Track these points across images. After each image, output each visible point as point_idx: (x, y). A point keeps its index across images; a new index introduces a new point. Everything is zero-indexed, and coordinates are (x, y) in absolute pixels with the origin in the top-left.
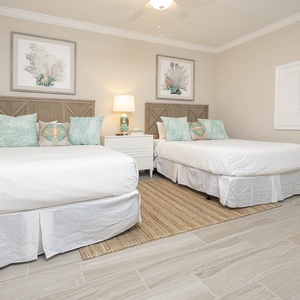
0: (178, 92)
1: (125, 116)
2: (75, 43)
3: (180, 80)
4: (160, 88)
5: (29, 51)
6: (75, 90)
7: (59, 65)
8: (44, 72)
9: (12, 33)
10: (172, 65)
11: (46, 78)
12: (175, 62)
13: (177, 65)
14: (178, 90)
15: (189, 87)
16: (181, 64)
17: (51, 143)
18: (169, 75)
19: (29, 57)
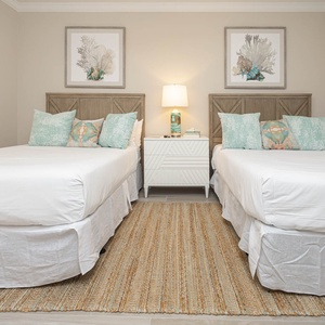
0: (258, 76)
1: (176, 112)
2: (124, 29)
3: (262, 58)
4: (231, 73)
5: (80, 45)
6: (124, 83)
7: (108, 56)
8: (94, 65)
9: (67, 28)
10: (248, 39)
11: (96, 72)
12: (253, 34)
13: (256, 38)
14: (258, 75)
15: (277, 68)
16: (262, 35)
17: (76, 144)
18: (244, 53)
19: (80, 51)
